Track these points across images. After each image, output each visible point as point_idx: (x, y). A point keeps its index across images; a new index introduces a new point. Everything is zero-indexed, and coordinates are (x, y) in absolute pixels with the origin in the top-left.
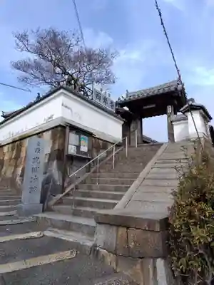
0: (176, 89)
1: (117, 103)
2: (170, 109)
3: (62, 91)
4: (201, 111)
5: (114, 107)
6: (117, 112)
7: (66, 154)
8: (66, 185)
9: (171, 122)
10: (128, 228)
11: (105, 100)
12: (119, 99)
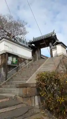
0: (52, 36)
1: (29, 43)
2: (50, 44)
3: (4, 39)
4: (61, 44)
5: (28, 45)
6: (29, 46)
7: (7, 64)
8: (7, 77)
9: (51, 49)
10: (26, 87)
11: (24, 42)
12: (30, 41)
